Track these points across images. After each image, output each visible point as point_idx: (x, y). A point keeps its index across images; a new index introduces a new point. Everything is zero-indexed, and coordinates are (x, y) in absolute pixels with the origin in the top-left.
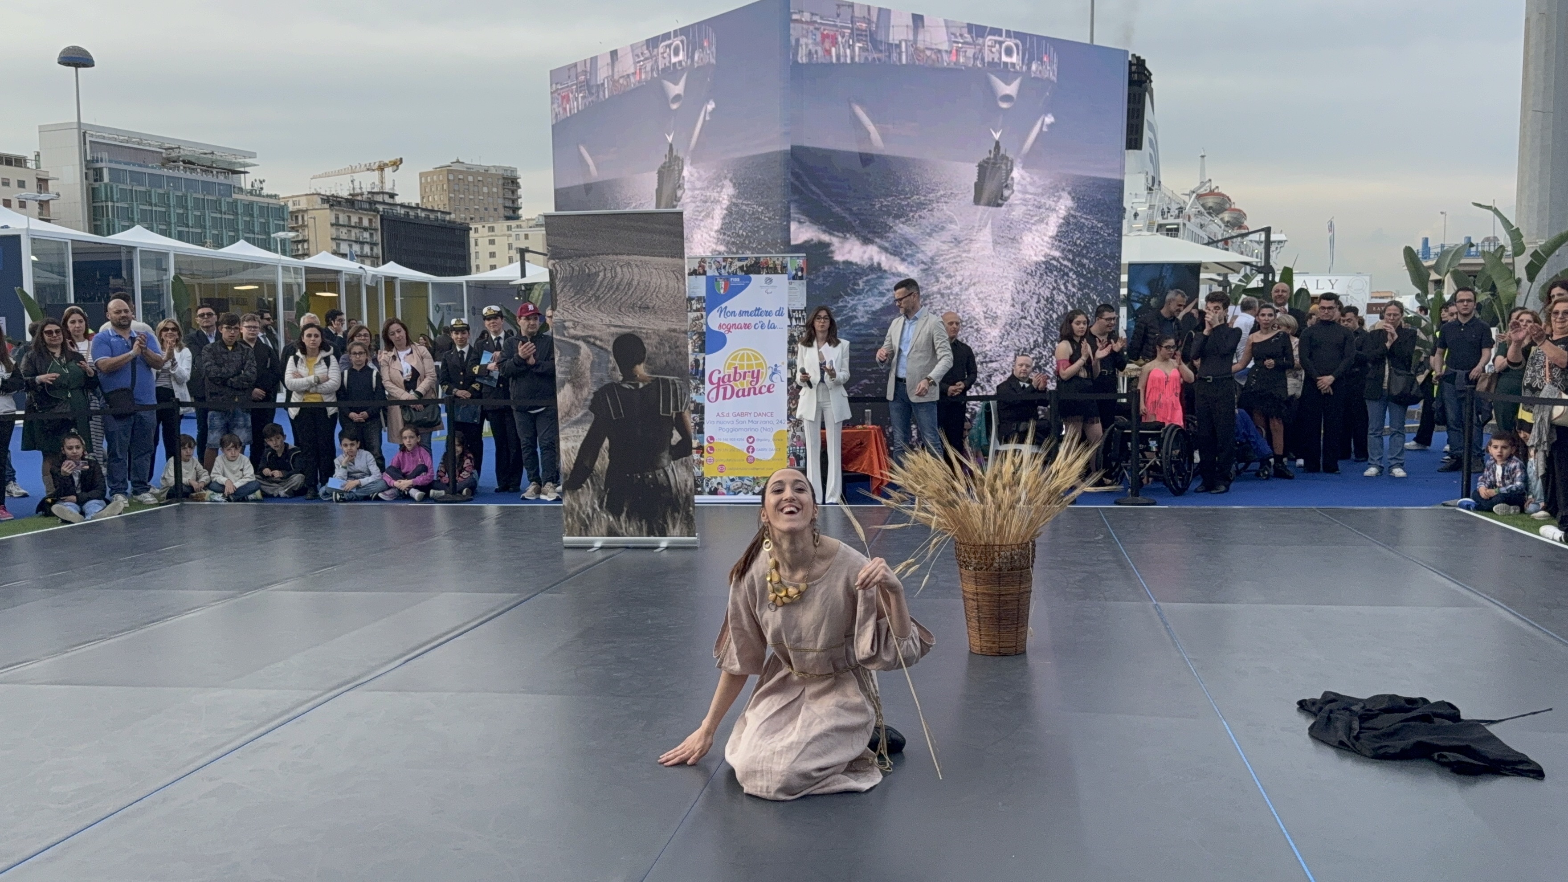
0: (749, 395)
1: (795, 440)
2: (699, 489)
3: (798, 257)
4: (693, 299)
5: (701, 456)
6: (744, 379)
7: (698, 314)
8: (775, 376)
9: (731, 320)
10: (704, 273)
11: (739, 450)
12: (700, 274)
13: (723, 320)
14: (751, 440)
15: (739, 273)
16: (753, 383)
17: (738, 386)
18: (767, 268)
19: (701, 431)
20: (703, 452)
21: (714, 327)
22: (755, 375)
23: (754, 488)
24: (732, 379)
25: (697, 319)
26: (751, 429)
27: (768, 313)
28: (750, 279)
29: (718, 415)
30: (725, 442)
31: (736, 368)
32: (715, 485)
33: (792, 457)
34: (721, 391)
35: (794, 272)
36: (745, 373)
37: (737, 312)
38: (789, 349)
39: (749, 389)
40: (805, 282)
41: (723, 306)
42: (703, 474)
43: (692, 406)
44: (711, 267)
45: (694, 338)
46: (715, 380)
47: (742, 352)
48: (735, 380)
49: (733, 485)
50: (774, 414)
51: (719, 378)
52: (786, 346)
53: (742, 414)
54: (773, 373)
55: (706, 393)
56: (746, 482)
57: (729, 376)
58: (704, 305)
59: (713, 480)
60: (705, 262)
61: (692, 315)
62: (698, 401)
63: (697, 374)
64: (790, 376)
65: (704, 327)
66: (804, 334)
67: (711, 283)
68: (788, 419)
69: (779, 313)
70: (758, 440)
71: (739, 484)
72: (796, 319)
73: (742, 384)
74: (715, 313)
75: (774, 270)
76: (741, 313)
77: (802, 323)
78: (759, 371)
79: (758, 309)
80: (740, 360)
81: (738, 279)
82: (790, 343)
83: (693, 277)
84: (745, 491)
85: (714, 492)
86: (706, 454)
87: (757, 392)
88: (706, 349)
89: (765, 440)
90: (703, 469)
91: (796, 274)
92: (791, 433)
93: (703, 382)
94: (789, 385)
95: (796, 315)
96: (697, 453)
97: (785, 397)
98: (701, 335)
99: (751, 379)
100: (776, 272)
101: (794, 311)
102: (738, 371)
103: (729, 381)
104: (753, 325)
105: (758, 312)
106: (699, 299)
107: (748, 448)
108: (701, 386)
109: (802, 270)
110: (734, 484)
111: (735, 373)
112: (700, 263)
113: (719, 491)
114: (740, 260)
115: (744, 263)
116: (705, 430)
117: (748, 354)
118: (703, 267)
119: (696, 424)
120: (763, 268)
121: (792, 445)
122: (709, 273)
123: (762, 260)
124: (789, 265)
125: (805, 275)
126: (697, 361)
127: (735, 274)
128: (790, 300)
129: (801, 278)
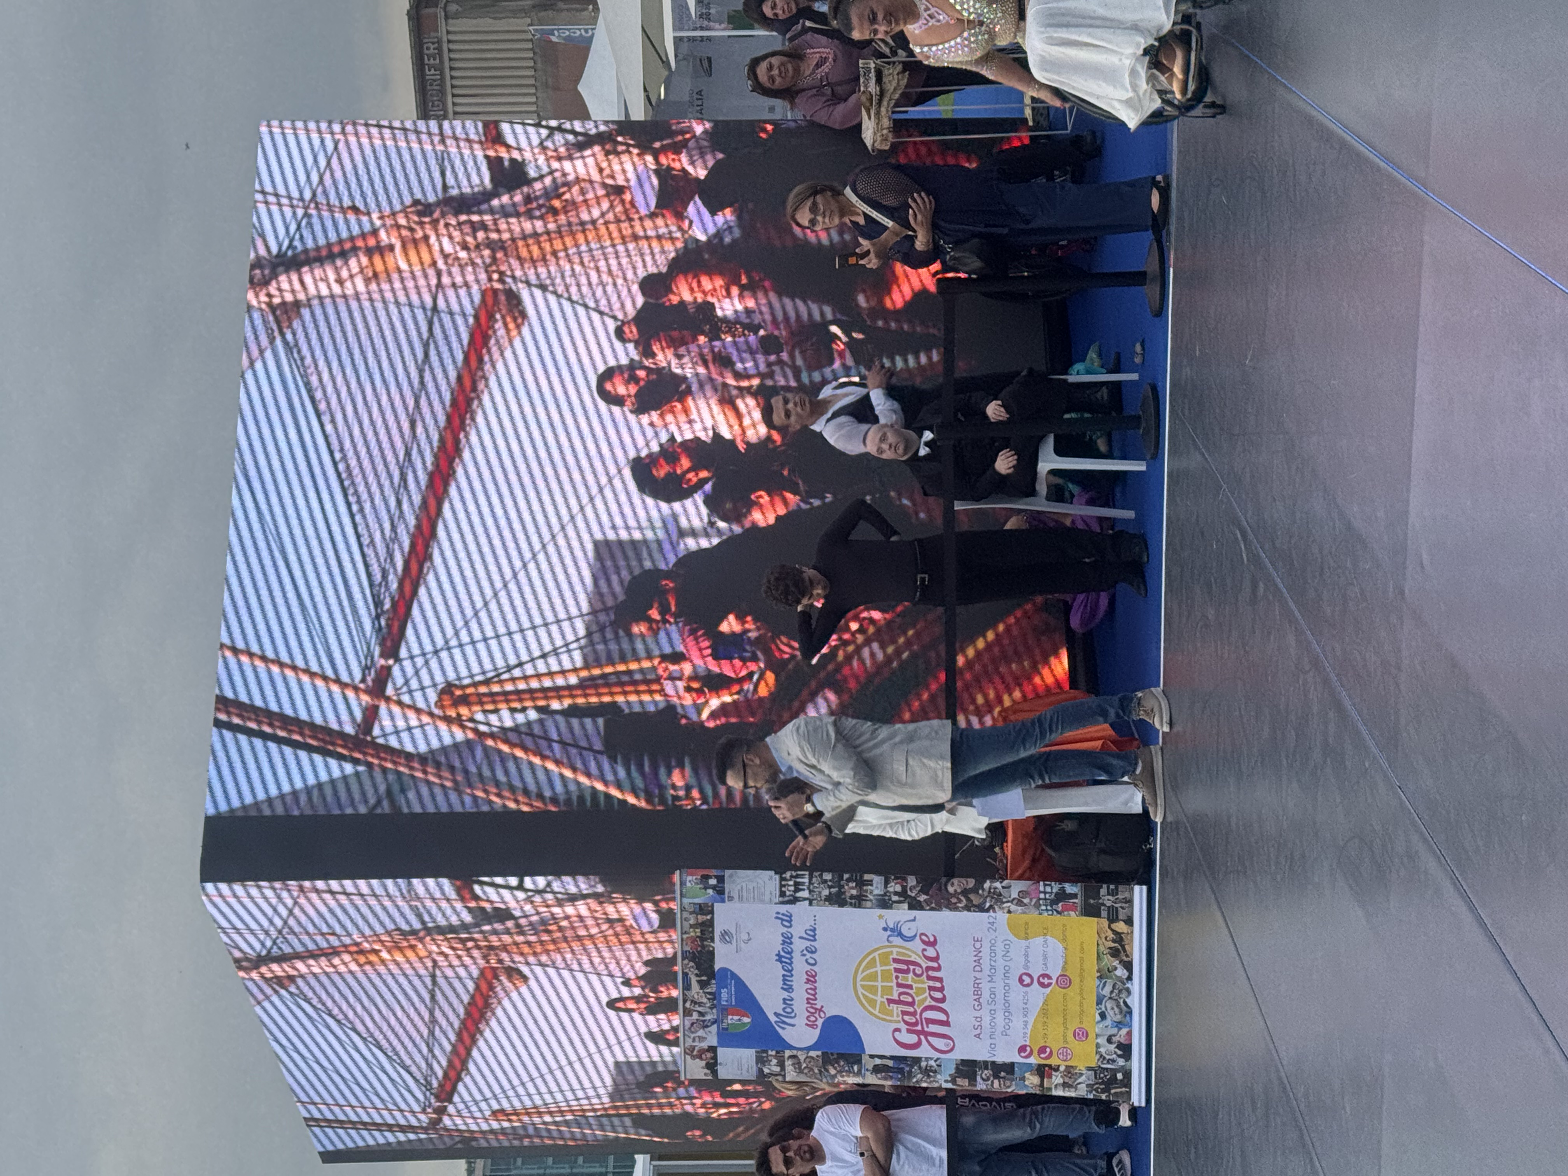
0: (940, 980)
1: (1026, 901)
2: (1120, 1076)
3: (682, 884)
4: (761, 1071)
5: (1057, 1069)
6: (910, 987)
7: (788, 1063)
8: (905, 932)
9: (800, 1006)
10: (713, 1049)
11: (1045, 1003)
12: (715, 1058)
13: (800, 1021)
14: (1027, 980)
15: (712, 988)
16: (918, 971)
17: (923, 999)
18: (702, 939)
19: (1009, 1068)
20: (1050, 1066)
21: (811, 1036)
22: (905, 967)
23: (1119, 979)
24: (911, 1009)
25: (797, 1064)
26: (1008, 978)
27: (787, 940)
28: (724, 970)
29: (978, 1036)
30: (1030, 1027)
31: (890, 1001)
32: (1112, 1047)
33: (1060, 907)
34: (933, 1028)
35: (710, 891)
36: (899, 985)
37: (785, 995)
38: (855, 907)
39: (930, 978)
40: (728, 873)
41: (773, 1019)
42: (1089, 1069)
43: (959, 1081)
44: (701, 1039)
45: (833, 1072)
46: (912, 1039)
47: (860, 990)
48: (912, 1004)
49: (1113, 1015)
50: (978, 935)
51: (909, 1031)
52: (847, 910)
53: (978, 992)
54: (900, 934)
55: (937, 1055)
56: (1107, 991)
57: (904, 1013)
58: (774, 1053)
59: (1102, 1050)
60: (693, 1048)
61: (791, 1074)
62: (953, 1071)
63: (901, 1071)
64: (906, 906)
65: (813, 1054)
66: (828, 876)
67: (728, 1038)
68: (987, 911)
69: (786, 921)
70: (1026, 966)
71: (1109, 1004)
72: (797, 890)
73: (920, 991)
74: (787, 1034)
75: (707, 928)
76: (788, 987)
77: (806, 880)
78: (895, 961)
79: (780, 958)
80: (875, 994)
81: (724, 991)
82: (842, 903)
83: (719, 1068)
84: (1123, 995)
85: (1126, 1050)
86: (1054, 1061)
87: (935, 965)
88: (855, 1051)
89: (1026, 955)
90: (1081, 1067)
91: (714, 888)
92: (1013, 907)
93: (917, 1060)
94: (922, 908)
95: (790, 890)
96: (1050, 1077)
97: (946, 914)
98: (827, 1060)
99: (911, 975)
100: (711, 924)
101: (782, 894)
102: (895, 997)
103: (914, 1014)
104: (809, 968)
105: (784, 958)
106: (761, 1060)
107: (1042, 985)
108: (923, 1064)
109: (705, 878)
110: (1110, 1014)
111: (898, 1002)
112: (694, 1057)
113: (1122, 1041)
114: (687, 987)
115: (694, 980)
116: (1008, 1060)
117: (863, 979)
118: (702, 1052)
119: (996, 1076)
120: (703, 947)
121: (1037, 906)
122: (713, 1041)
123: (687, 948)
124: (697, 901)
125: (714, 872)
126: (877, 1069)
127: (714, 996)
128: (762, 901)
129: (721, 879)
